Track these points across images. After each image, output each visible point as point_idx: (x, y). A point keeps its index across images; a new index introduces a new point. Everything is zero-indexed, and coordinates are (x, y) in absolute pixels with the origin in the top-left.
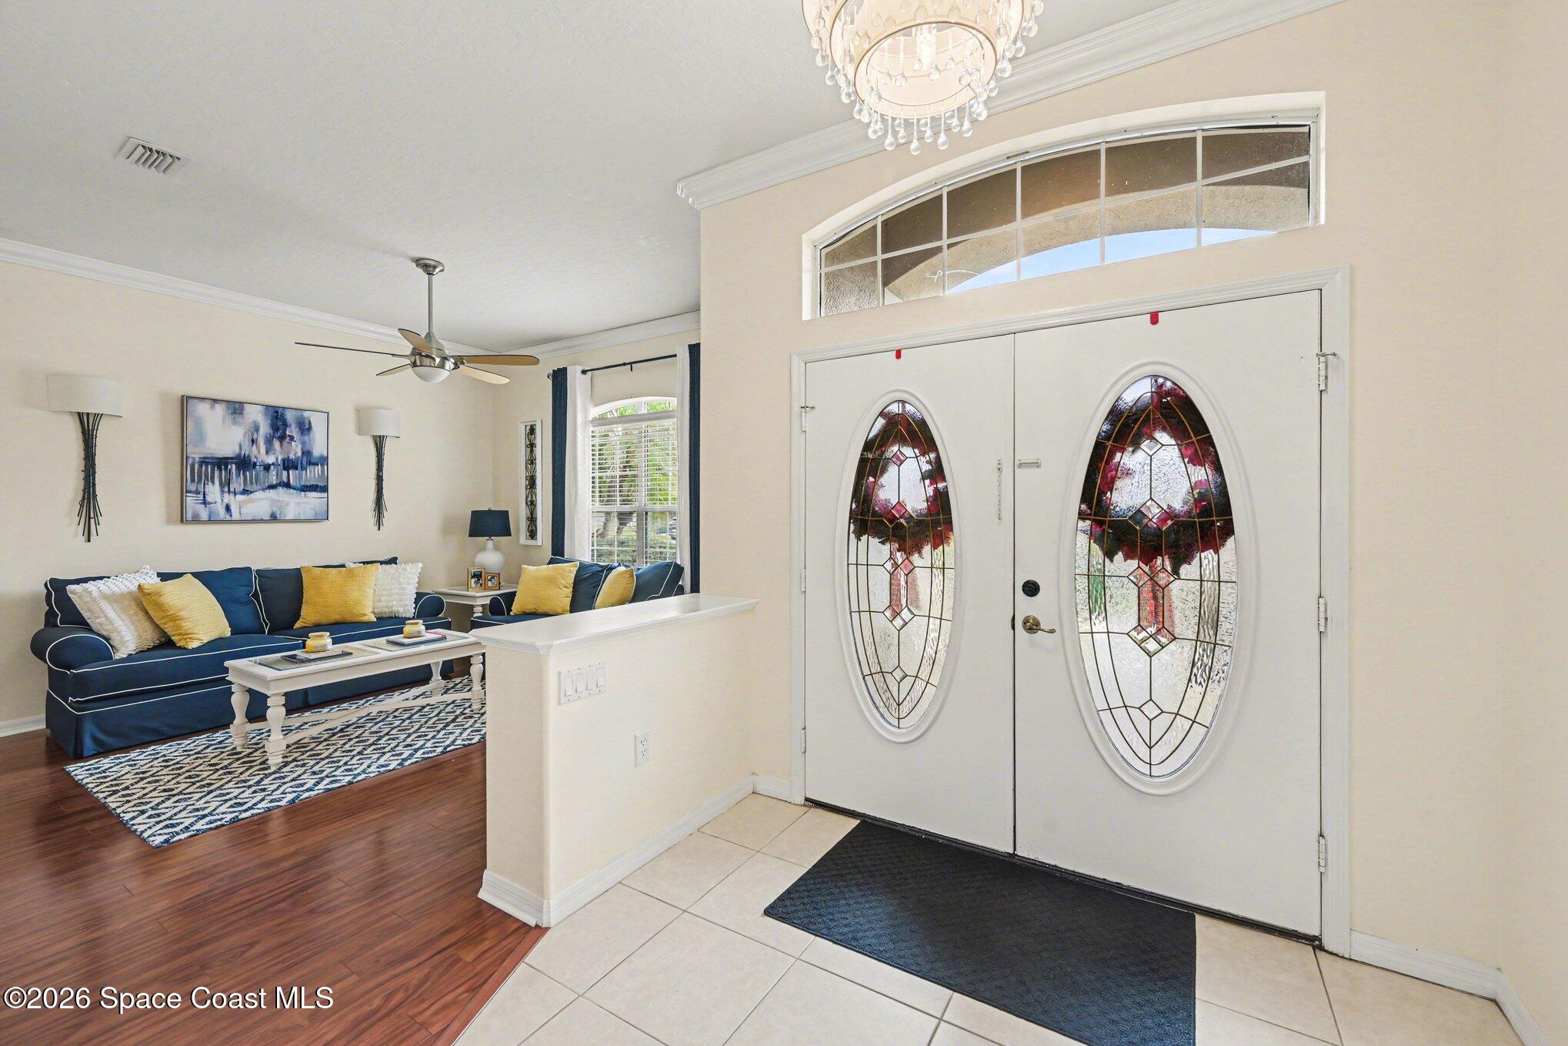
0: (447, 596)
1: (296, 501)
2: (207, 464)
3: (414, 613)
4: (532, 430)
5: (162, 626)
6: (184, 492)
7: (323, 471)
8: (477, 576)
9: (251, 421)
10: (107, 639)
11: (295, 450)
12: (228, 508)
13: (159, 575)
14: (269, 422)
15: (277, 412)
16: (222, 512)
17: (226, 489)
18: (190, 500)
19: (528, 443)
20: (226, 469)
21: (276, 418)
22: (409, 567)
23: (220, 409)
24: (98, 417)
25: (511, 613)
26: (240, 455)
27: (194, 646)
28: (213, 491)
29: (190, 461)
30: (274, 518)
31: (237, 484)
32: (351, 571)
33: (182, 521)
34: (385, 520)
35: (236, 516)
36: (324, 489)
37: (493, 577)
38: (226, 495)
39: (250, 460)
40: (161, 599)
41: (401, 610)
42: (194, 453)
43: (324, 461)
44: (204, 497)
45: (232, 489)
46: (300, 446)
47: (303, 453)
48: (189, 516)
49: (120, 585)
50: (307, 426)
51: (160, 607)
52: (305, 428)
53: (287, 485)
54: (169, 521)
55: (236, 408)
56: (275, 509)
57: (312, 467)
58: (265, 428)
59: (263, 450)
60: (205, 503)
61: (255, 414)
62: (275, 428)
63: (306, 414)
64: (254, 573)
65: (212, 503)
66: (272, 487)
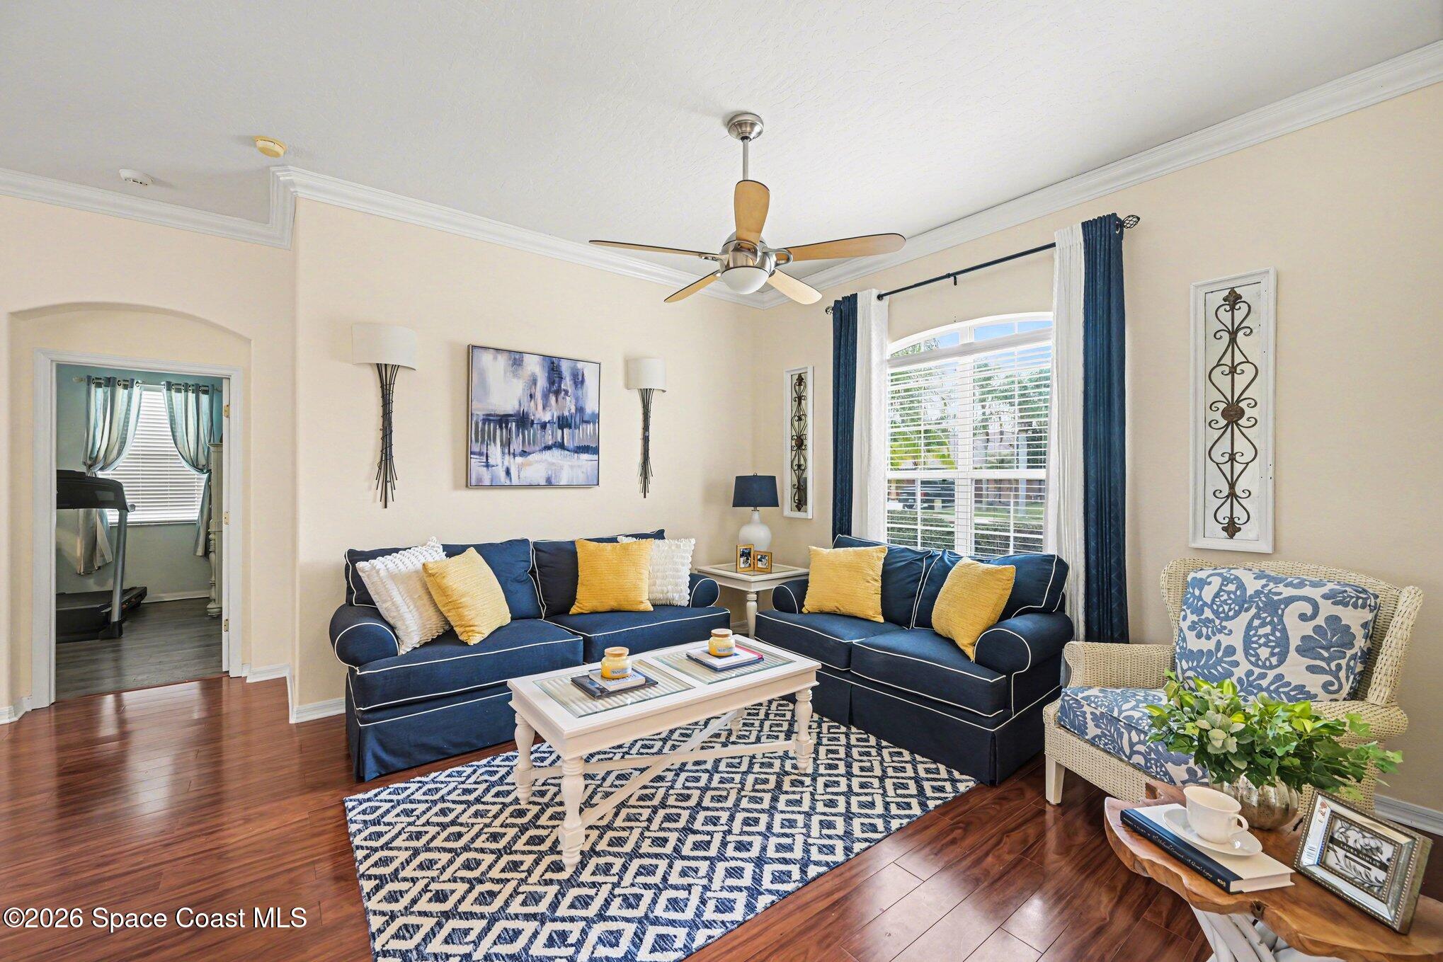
0: (720, 578)
1: (570, 463)
2: (490, 421)
3: (689, 601)
4: (800, 380)
5: (446, 615)
6: (470, 453)
7: (594, 429)
8: (746, 554)
9: (530, 373)
10: (393, 628)
11: (569, 406)
12: (508, 472)
13: (446, 547)
14: (547, 375)
15: (553, 363)
16: (502, 478)
17: (507, 451)
18: (475, 462)
19: (795, 395)
20: (507, 427)
21: (553, 369)
22: (683, 543)
23: (502, 360)
24: (395, 368)
25: (804, 610)
26: (519, 411)
27: (476, 642)
28: (495, 451)
29: (475, 419)
30: (549, 483)
31: (516, 445)
32: (626, 548)
33: (467, 486)
34: (650, 487)
35: (515, 481)
36: (595, 451)
37: (763, 557)
38: (507, 457)
39: (528, 418)
40: (445, 581)
41: (676, 596)
42: (478, 410)
43: (595, 418)
44: (487, 460)
45: (512, 451)
46: (573, 401)
47: (576, 409)
48: (474, 482)
49: (407, 561)
50: (580, 379)
51: (443, 591)
52: (579, 380)
53: (561, 446)
54: (456, 487)
55: (516, 359)
56: (550, 473)
57: (584, 426)
58: (542, 383)
59: (540, 407)
60: (487, 466)
61: (534, 366)
62: (551, 382)
63: (580, 365)
64: (531, 547)
65: (493, 466)
66: (548, 448)
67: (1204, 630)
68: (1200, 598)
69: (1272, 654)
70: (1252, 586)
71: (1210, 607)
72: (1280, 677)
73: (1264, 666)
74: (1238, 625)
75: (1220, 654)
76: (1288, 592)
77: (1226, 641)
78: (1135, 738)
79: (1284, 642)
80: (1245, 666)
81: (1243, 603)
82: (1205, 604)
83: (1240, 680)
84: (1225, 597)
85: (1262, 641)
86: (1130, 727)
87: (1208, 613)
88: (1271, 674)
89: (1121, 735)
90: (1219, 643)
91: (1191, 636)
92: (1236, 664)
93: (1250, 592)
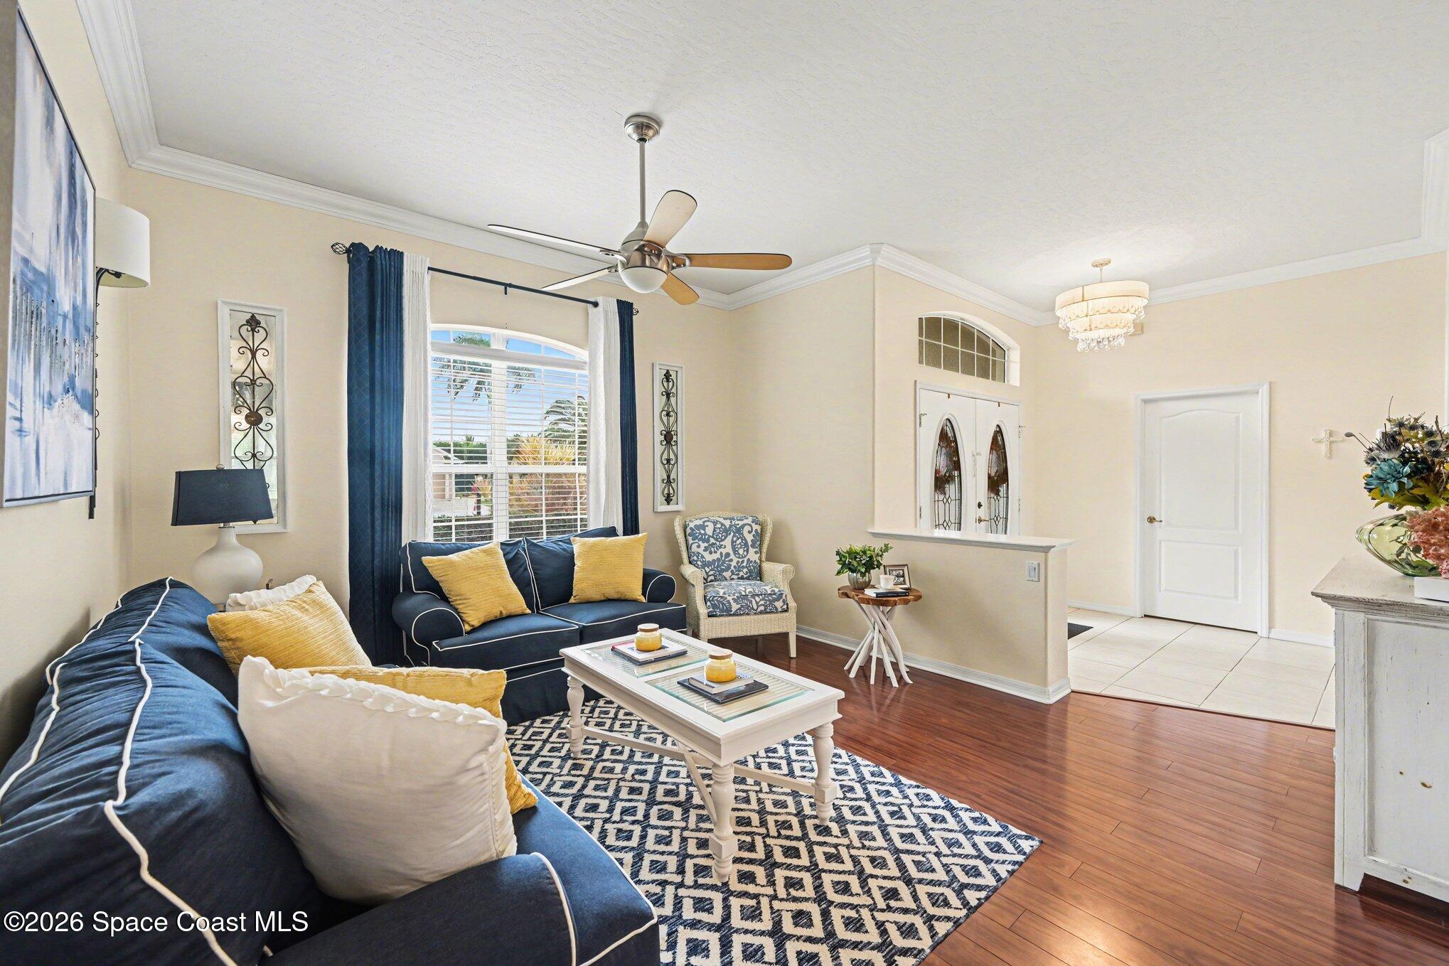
4: (255, 324)
67: (712, 549)
68: (705, 534)
69: (744, 551)
70: (727, 523)
71: (713, 537)
72: (748, 559)
73: (743, 557)
74: (728, 542)
75: (723, 558)
76: (741, 523)
77: (724, 551)
78: (757, 599)
79: (746, 544)
80: (735, 560)
81: (726, 531)
82: (709, 536)
83: (735, 567)
84: (718, 531)
85: (739, 546)
86: (753, 596)
87: (712, 541)
88: (746, 559)
89: (751, 602)
90: (721, 553)
91: (706, 554)
92: (731, 560)
93: (728, 526)
